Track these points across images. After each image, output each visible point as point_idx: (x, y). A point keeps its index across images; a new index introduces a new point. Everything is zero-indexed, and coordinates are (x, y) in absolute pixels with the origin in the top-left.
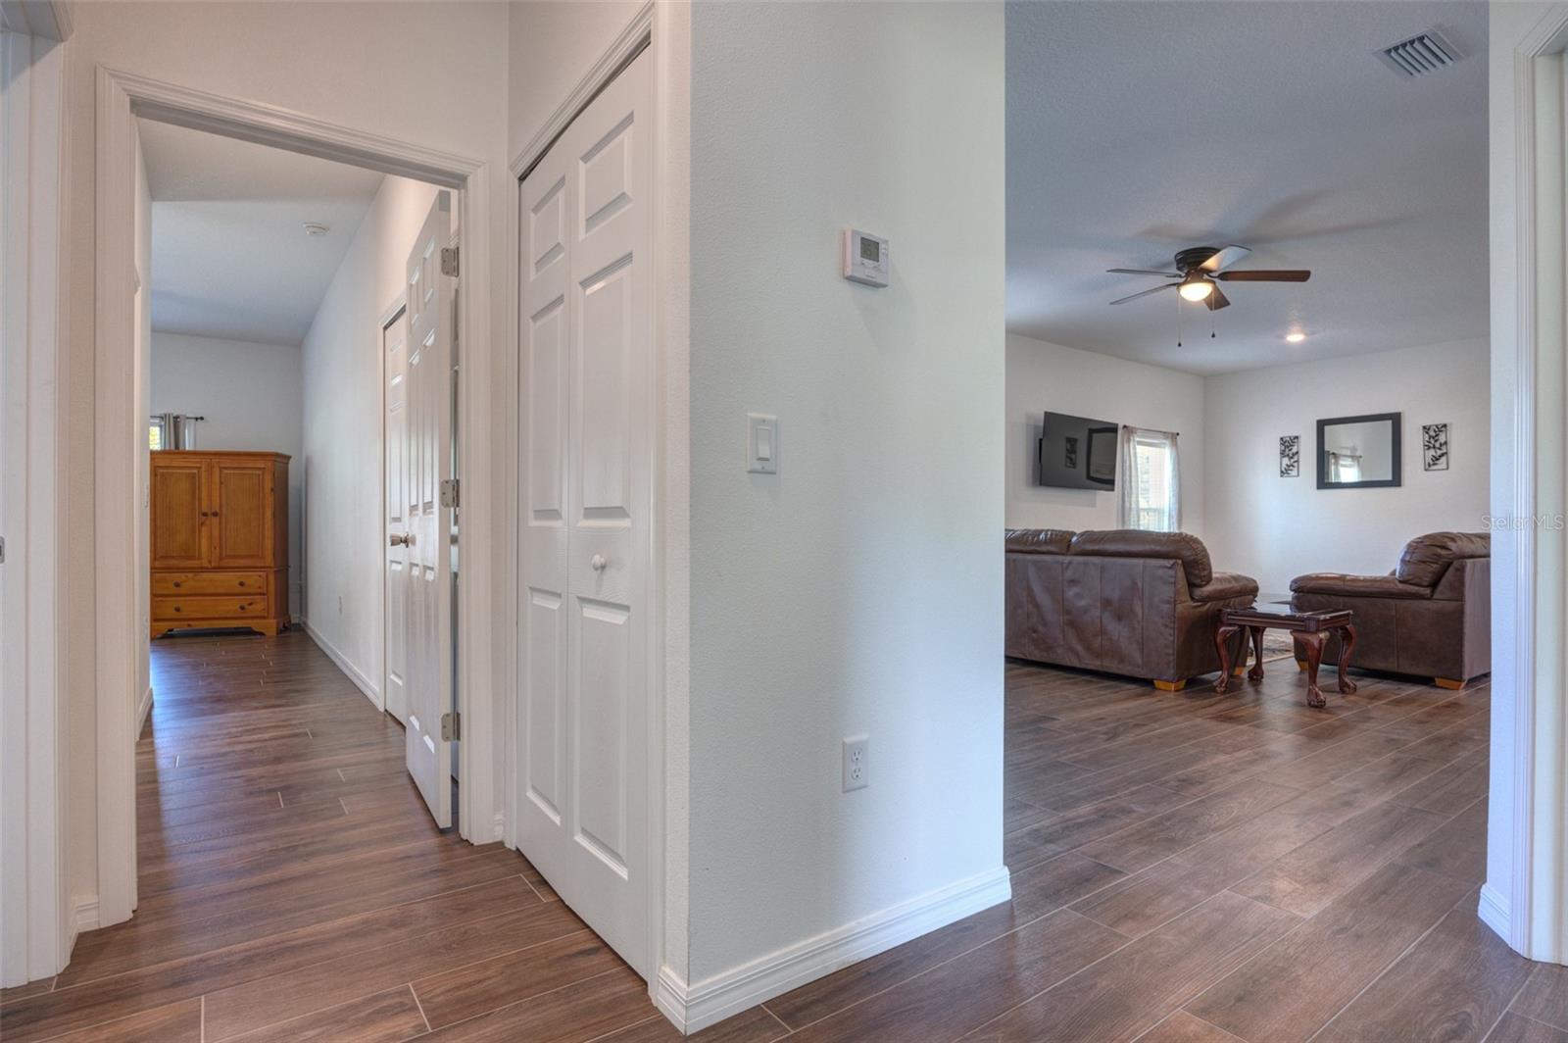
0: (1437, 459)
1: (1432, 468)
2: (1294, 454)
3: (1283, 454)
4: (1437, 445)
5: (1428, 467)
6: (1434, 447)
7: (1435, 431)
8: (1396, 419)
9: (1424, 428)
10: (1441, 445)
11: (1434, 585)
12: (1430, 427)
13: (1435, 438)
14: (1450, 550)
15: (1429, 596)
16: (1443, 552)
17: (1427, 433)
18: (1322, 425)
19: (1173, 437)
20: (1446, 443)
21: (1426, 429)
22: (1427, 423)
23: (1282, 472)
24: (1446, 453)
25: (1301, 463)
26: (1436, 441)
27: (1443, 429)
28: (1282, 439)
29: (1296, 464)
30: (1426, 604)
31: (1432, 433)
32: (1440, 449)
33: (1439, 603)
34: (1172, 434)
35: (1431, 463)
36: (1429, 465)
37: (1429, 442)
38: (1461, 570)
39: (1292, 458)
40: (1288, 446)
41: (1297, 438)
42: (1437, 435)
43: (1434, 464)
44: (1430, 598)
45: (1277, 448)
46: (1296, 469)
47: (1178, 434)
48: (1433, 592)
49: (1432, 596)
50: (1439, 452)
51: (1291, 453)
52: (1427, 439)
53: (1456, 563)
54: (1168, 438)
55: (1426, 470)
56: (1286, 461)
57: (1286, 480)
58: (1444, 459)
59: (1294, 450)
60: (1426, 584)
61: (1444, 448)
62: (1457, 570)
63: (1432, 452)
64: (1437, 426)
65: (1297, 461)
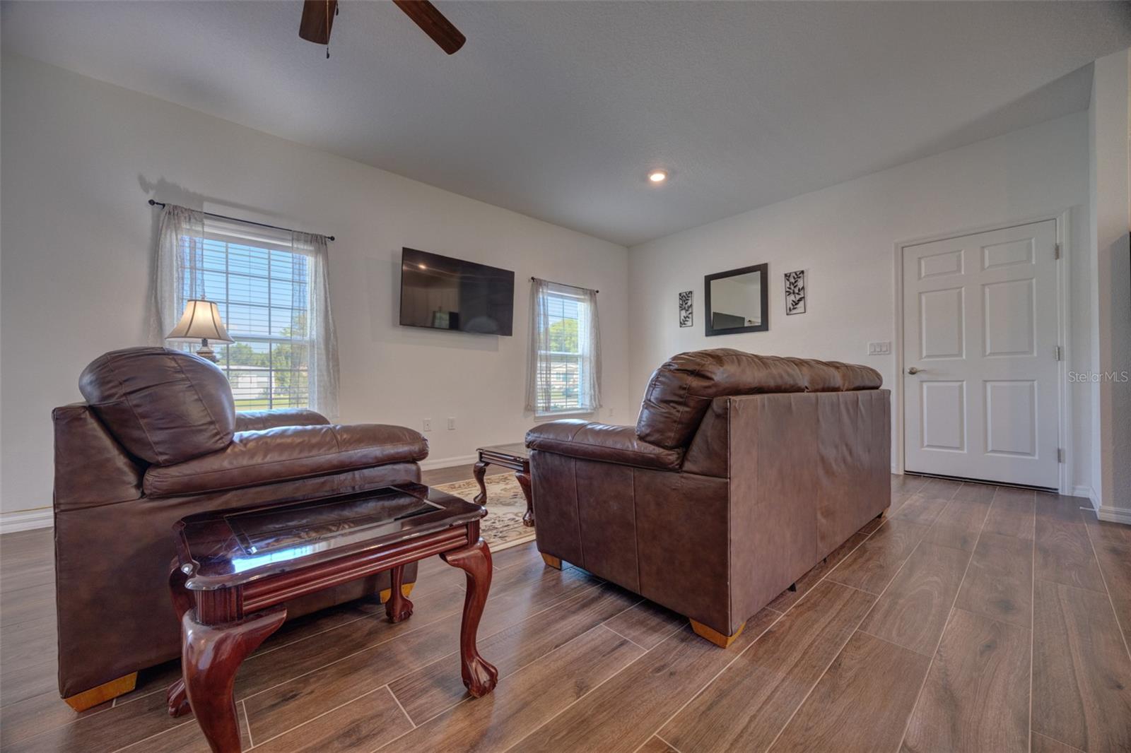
0: (796, 304)
1: (792, 313)
2: (689, 307)
3: (681, 308)
4: (796, 291)
5: (789, 311)
6: (794, 293)
7: (794, 277)
8: (763, 269)
9: (786, 275)
10: (799, 290)
11: (684, 444)
12: (790, 273)
13: (794, 284)
14: (710, 379)
15: (676, 465)
16: (695, 383)
17: (788, 280)
18: (709, 279)
19: (592, 294)
20: (803, 288)
21: (787, 276)
22: (787, 272)
23: (681, 323)
24: (804, 297)
25: (694, 314)
26: (795, 287)
27: (801, 275)
28: (680, 294)
29: (690, 316)
30: (674, 479)
31: (793, 281)
32: (798, 294)
33: (690, 480)
34: (591, 290)
35: (792, 307)
36: (790, 310)
37: (790, 288)
38: (724, 417)
39: (687, 310)
40: (685, 299)
41: (691, 292)
42: (795, 282)
43: (794, 309)
44: (679, 469)
45: (676, 302)
46: (690, 320)
47: (597, 292)
48: (683, 458)
49: (681, 465)
50: (798, 297)
51: (686, 306)
52: (788, 286)
53: (716, 405)
54: (586, 294)
55: (787, 314)
56: (684, 313)
57: (684, 329)
58: (802, 303)
59: (689, 304)
60: (669, 443)
61: (802, 293)
62: (718, 416)
63: (792, 297)
64: (796, 273)
65: (691, 313)
